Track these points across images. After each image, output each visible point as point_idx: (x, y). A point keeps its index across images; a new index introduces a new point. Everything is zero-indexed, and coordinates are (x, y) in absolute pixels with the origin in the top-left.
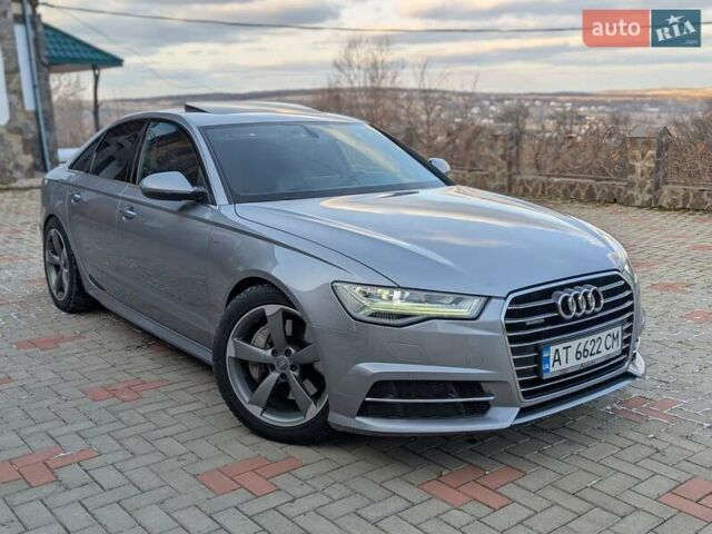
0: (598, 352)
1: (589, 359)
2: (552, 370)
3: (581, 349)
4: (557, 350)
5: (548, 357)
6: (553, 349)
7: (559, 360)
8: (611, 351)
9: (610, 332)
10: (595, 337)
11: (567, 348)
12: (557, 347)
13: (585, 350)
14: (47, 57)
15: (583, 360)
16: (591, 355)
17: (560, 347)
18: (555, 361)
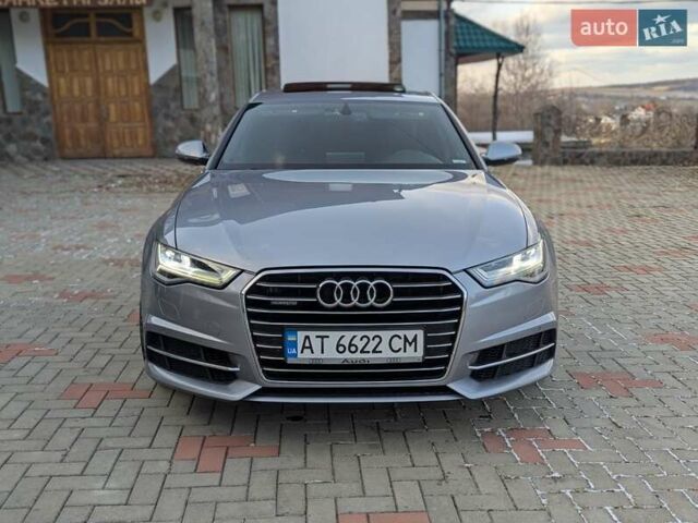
0: (374, 351)
1: (358, 356)
2: (300, 356)
3: (346, 342)
4: (307, 337)
5: (296, 342)
6: (301, 335)
7: (310, 347)
8: (401, 354)
9: (401, 333)
10: (371, 334)
11: (322, 337)
12: (307, 333)
13: (350, 345)
14: (455, 48)
15: (347, 355)
16: (362, 351)
17: (312, 334)
18: (304, 347)
